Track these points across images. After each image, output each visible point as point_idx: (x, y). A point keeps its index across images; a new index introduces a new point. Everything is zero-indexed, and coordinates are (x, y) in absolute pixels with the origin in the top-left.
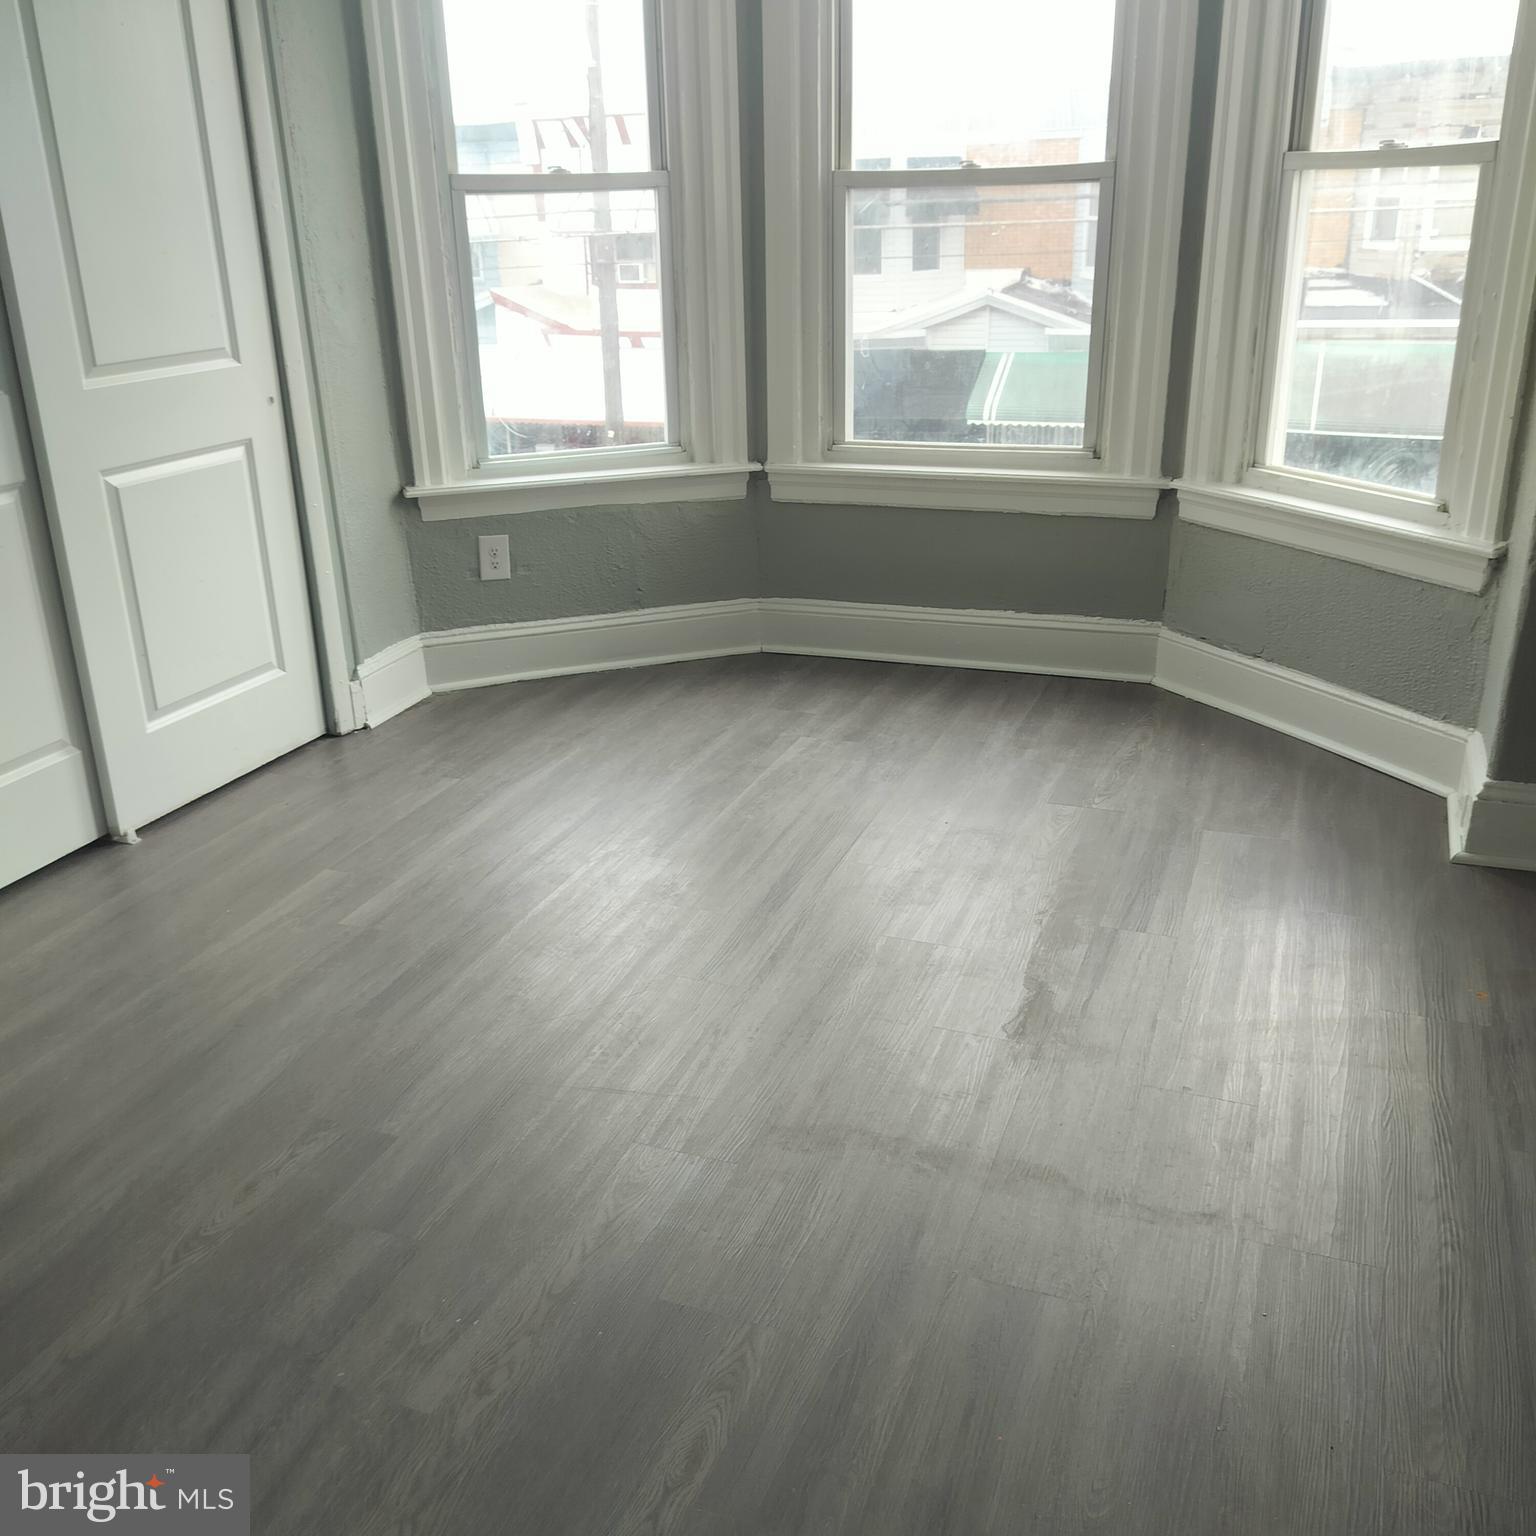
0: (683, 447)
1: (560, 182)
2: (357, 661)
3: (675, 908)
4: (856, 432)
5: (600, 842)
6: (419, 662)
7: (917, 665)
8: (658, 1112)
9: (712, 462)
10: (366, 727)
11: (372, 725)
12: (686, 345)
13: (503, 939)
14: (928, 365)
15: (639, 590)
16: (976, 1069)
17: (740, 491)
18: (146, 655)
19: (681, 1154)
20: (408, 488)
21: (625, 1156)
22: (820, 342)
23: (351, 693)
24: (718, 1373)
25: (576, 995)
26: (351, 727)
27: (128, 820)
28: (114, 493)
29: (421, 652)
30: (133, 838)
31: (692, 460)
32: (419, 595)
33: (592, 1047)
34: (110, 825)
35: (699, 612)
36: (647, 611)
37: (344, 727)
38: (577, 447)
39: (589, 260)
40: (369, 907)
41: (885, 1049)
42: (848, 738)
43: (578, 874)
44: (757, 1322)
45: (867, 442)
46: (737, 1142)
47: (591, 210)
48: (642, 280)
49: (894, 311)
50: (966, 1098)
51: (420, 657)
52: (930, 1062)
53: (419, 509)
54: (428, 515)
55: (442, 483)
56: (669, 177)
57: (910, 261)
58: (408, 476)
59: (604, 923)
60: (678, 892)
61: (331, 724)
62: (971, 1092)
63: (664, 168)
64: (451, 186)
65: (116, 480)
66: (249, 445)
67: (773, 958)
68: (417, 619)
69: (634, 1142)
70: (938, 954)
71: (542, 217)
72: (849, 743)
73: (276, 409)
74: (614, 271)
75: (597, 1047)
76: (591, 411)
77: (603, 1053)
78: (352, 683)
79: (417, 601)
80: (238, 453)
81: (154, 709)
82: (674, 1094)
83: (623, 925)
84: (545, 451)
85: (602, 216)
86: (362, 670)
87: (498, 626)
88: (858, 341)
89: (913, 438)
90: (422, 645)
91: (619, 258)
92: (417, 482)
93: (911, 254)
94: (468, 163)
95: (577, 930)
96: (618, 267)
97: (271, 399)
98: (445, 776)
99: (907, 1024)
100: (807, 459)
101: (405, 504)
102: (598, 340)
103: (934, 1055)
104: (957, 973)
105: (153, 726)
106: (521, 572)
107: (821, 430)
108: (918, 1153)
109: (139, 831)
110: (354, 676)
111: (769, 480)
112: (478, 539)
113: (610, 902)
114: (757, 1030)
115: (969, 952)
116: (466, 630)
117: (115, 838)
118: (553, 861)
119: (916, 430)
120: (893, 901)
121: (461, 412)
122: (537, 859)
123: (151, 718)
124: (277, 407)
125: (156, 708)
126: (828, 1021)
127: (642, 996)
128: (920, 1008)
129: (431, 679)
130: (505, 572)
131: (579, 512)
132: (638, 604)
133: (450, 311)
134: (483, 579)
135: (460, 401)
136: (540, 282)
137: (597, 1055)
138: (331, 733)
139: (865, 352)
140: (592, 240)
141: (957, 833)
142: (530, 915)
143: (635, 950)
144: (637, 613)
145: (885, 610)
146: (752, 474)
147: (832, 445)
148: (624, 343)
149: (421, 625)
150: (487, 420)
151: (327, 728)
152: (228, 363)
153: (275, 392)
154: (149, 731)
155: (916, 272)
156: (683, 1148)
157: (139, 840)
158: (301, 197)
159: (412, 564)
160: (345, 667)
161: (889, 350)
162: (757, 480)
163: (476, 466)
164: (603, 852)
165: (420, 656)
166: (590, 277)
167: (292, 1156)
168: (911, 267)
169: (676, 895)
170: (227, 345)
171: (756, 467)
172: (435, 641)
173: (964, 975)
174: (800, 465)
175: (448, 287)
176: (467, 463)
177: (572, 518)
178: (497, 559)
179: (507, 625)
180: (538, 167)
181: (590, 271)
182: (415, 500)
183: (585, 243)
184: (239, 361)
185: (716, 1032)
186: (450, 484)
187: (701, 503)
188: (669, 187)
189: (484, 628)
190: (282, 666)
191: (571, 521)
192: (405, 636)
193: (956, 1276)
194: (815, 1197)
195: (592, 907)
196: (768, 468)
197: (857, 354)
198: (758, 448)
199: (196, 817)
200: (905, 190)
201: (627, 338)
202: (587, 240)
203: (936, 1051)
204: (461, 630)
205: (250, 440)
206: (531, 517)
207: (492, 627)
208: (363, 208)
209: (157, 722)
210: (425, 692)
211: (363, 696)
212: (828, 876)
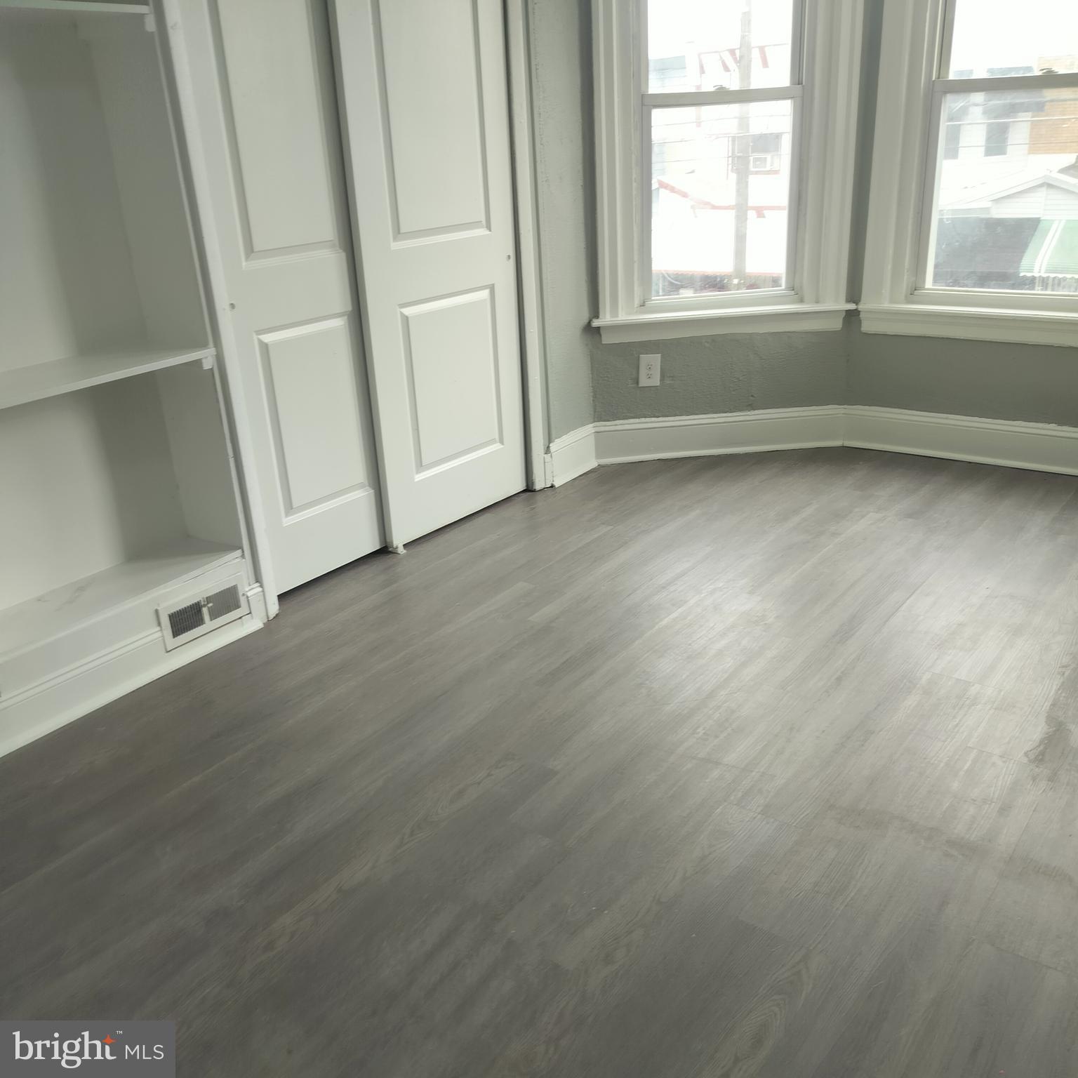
0: (796, 291)
1: (721, 96)
2: (550, 441)
3: (764, 633)
4: (935, 281)
5: (710, 580)
6: (591, 441)
7: (970, 463)
8: (744, 783)
9: (817, 302)
10: (552, 486)
11: (557, 485)
12: (805, 214)
13: (637, 643)
14: (999, 229)
15: (752, 396)
16: (1000, 783)
17: (837, 324)
18: (418, 429)
19: (760, 816)
20: (594, 320)
21: (718, 810)
22: (912, 210)
23: (545, 462)
24: (780, 981)
25: (687, 688)
26: (543, 486)
27: (399, 539)
28: (406, 319)
29: (593, 436)
30: (401, 550)
31: (801, 301)
32: (595, 396)
33: (698, 727)
34: (388, 540)
35: (796, 414)
36: (756, 412)
37: (538, 486)
38: (715, 291)
39: (730, 155)
40: (548, 611)
41: (925, 759)
42: (910, 516)
43: (692, 602)
44: (811, 948)
45: (942, 288)
46: (803, 813)
47: (735, 118)
48: (768, 168)
49: (966, 188)
50: (990, 804)
51: (592, 440)
52: (962, 773)
53: (600, 335)
54: (607, 339)
55: (617, 316)
56: (803, 89)
57: (983, 149)
58: (595, 312)
59: (710, 639)
60: (767, 622)
61: (530, 483)
62: (995, 800)
63: (800, 83)
64: (642, 103)
65: (407, 311)
66: (492, 288)
67: (839, 679)
68: (592, 413)
69: (725, 801)
70: (973, 690)
71: (699, 124)
72: (910, 520)
73: (511, 264)
74: (749, 162)
75: (701, 728)
76: (721, 265)
77: (704, 733)
78: (546, 455)
79: (593, 400)
80: (485, 294)
81: (420, 466)
82: (757, 770)
83: (723, 643)
84: (687, 294)
85: (743, 121)
86: (553, 447)
87: (648, 420)
88: (942, 210)
89: (982, 286)
90: (593, 431)
91: (752, 152)
92: (600, 317)
93: (984, 143)
94: (655, 86)
95: (690, 642)
96: (751, 158)
97: (509, 256)
98: (603, 524)
99: (944, 741)
100: (892, 301)
101: (591, 331)
102: (732, 213)
103: (966, 768)
104: (990, 706)
105: (419, 477)
106: (668, 382)
107: (906, 280)
108: (947, 842)
109: (405, 546)
110: (548, 450)
111: (861, 316)
112: (639, 357)
113: (715, 625)
114: (823, 732)
115: (1001, 691)
116: (626, 421)
117: (390, 549)
118: (675, 591)
119: (983, 280)
120: (938, 645)
121: (636, 265)
122: (664, 588)
123: (418, 472)
124: (512, 262)
125: (421, 466)
126: (880, 731)
127: (736, 695)
128: (956, 730)
129: (598, 456)
130: (656, 381)
131: (713, 339)
132: (751, 407)
133: (634, 193)
134: (640, 386)
135: (636, 258)
136: (693, 172)
137: (701, 734)
138: (529, 489)
139: (948, 219)
140: (734, 139)
141: (996, 597)
142: (657, 627)
143: (732, 661)
144: (749, 413)
145: (946, 418)
146: (849, 312)
147: (914, 291)
148: (751, 214)
149: (594, 418)
150: (654, 272)
151: (527, 485)
152: (482, 232)
153: (511, 252)
154: (416, 480)
155: (986, 158)
156: (762, 811)
157: (405, 551)
158: (540, 114)
159: (592, 374)
160: (542, 444)
161: (967, 218)
162: (852, 317)
163: (643, 305)
164: (712, 587)
165: (592, 438)
166: (730, 166)
167: (489, 775)
168: (983, 155)
169: (766, 624)
170: (483, 219)
171: (852, 306)
172: (602, 429)
173: (996, 709)
174: (886, 305)
175: (634, 176)
176: (637, 302)
177: (708, 342)
178: (651, 371)
179: (653, 419)
180: (698, 87)
181: (730, 162)
182: (598, 328)
183: (729, 141)
184: (490, 231)
185: (791, 729)
186: (624, 317)
187: (807, 333)
188: (803, 97)
189: (637, 420)
190: (502, 442)
191: (707, 345)
192: (583, 425)
193: (974, 940)
194: (861, 863)
195: (701, 626)
196: (861, 307)
197: (941, 221)
198: (854, 294)
199: (441, 539)
200: (983, 93)
201: (754, 212)
202: (730, 139)
203: (968, 765)
204: (621, 422)
205: (493, 285)
206: (678, 342)
207: (643, 420)
208: (581, 120)
209: (421, 474)
210: (593, 464)
211: (553, 465)
212: (887, 621)
